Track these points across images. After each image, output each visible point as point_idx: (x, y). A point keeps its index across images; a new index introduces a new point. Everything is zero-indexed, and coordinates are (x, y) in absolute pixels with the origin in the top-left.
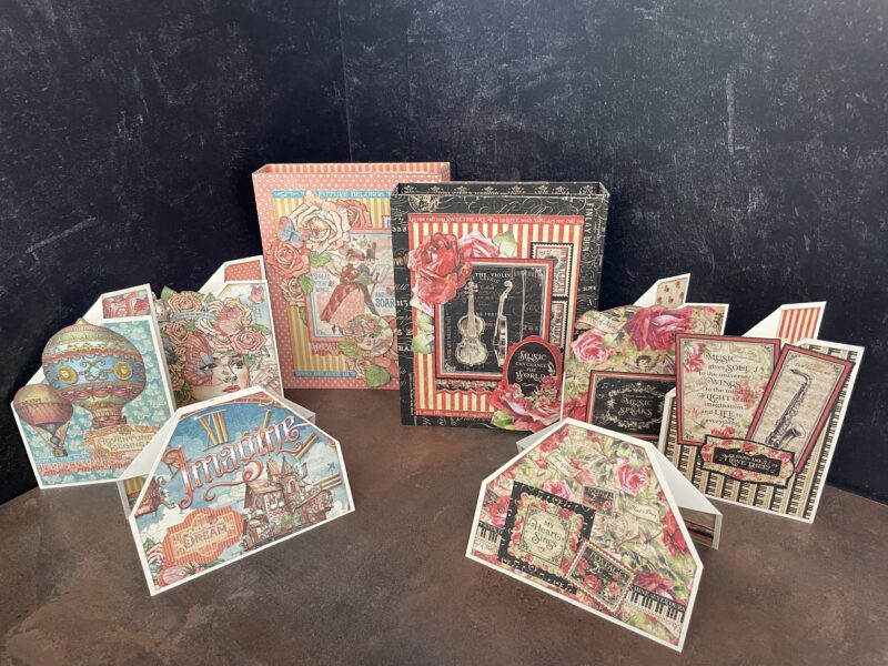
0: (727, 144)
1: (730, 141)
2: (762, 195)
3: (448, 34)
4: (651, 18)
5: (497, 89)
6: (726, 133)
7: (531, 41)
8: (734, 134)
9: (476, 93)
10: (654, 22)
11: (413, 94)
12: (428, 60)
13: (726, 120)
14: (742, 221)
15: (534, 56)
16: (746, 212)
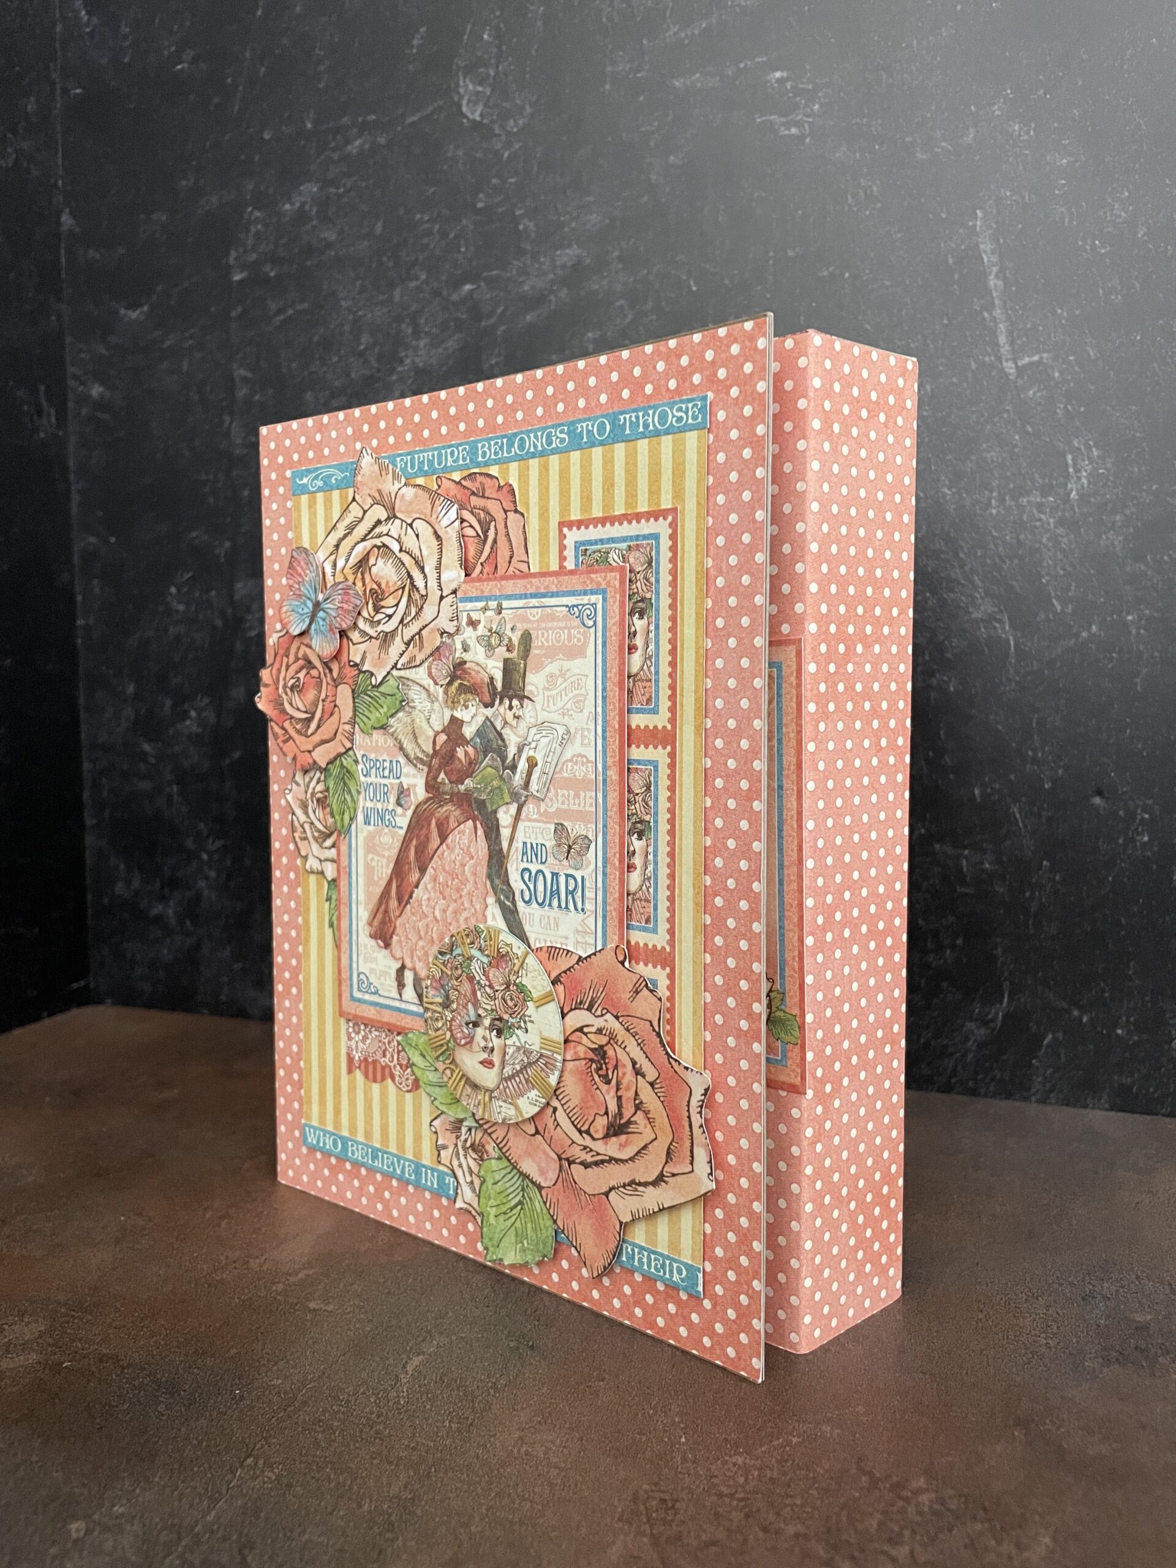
0: (999, 359)
1: (1005, 349)
2: (1095, 452)
3: (329, 245)
4: (794, 131)
5: (451, 344)
6: (994, 333)
7: (527, 225)
8: (1010, 333)
9: (401, 362)
10: (804, 136)
11: (242, 392)
12: (280, 311)
13: (990, 307)
14: (1061, 522)
15: (535, 257)
16: (1066, 499)
